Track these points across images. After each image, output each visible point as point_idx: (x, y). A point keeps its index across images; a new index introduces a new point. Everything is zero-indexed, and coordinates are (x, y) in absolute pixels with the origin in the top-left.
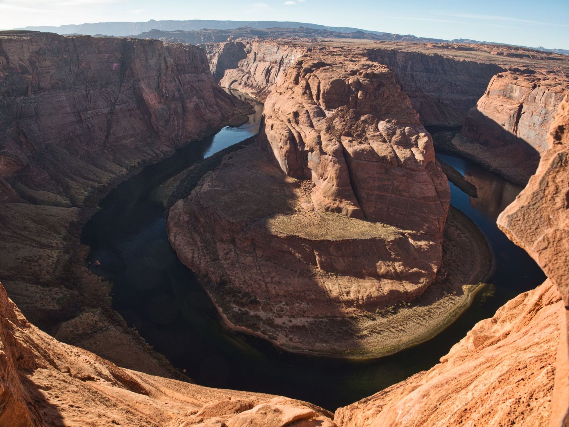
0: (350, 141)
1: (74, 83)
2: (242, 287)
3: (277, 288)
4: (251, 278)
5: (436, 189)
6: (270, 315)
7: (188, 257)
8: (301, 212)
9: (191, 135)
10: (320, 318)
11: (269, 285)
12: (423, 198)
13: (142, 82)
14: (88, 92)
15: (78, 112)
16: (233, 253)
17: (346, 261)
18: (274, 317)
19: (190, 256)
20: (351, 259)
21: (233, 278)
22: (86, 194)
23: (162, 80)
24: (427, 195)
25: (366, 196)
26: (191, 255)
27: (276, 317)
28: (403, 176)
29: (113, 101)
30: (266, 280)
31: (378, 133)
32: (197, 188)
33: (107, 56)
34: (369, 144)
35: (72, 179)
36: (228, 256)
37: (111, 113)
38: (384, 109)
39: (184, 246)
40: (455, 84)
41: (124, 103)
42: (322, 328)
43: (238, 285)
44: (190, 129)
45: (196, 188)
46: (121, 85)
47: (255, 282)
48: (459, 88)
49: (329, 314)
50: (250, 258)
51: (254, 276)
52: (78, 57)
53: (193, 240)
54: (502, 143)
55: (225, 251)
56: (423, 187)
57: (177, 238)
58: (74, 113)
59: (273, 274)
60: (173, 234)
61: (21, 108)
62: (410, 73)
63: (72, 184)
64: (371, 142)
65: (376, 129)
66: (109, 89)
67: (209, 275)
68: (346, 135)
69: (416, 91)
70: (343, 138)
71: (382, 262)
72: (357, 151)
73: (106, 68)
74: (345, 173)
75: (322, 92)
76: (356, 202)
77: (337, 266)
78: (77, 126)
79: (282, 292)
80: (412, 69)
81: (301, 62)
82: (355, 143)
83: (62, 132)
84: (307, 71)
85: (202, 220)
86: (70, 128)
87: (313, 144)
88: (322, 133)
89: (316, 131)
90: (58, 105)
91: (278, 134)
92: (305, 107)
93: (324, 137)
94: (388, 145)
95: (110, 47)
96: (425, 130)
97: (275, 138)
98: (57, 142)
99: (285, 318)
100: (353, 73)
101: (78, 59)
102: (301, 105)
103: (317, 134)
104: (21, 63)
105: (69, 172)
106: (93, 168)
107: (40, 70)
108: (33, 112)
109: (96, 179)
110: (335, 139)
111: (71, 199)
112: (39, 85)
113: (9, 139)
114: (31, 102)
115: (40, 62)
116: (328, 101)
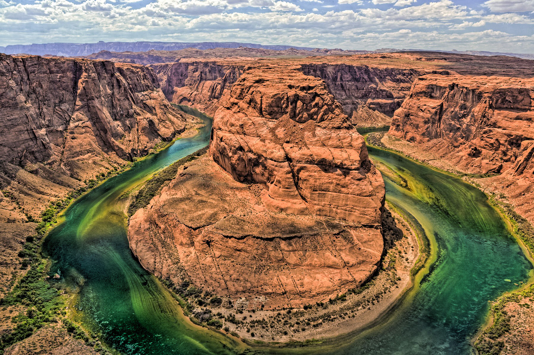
0: (292, 147)
2: (203, 287)
3: (236, 285)
4: (211, 278)
5: (371, 184)
6: (232, 312)
7: (150, 263)
8: (253, 213)
9: (146, 149)
10: (278, 310)
11: (228, 283)
12: (360, 193)
13: (96, 101)
14: (41, 110)
15: (32, 129)
16: (193, 256)
17: (297, 255)
18: (235, 314)
20: (301, 252)
21: (194, 279)
22: (43, 209)
23: (116, 99)
24: (363, 191)
25: (309, 195)
26: (153, 260)
27: (237, 313)
29: (68, 119)
30: (225, 278)
31: (316, 139)
32: (156, 198)
33: (59, 75)
34: (309, 149)
36: (188, 258)
37: (67, 130)
38: (320, 117)
39: (145, 252)
40: (381, 90)
41: (78, 121)
42: (280, 321)
43: (199, 285)
44: (145, 143)
45: (154, 197)
46: (75, 104)
47: (215, 281)
48: (384, 93)
49: (286, 306)
50: (209, 259)
51: (214, 276)
52: (28, 76)
53: (155, 246)
54: (428, 139)
55: (186, 254)
56: (360, 183)
57: (139, 245)
58: (27, 130)
59: (231, 272)
60: (134, 241)
62: (339, 83)
64: (310, 147)
65: (314, 135)
66: (63, 108)
67: (171, 278)
68: (288, 142)
69: (346, 99)
70: (285, 145)
71: (330, 254)
72: (299, 156)
73: (59, 88)
74: (290, 175)
75: (264, 106)
76: (301, 201)
77: (288, 260)
78: (31, 143)
79: (241, 289)
80: (341, 79)
81: (244, 80)
82: (297, 149)
83: (15, 149)
84: (250, 87)
85: (162, 226)
86: (23, 146)
87: (260, 152)
88: (267, 142)
89: (261, 140)
90: (9, 123)
91: (228, 145)
92: (250, 120)
93: (268, 145)
94: (325, 149)
95: (62, 67)
96: (358, 133)
97: (225, 148)
98: (10, 159)
99: (246, 313)
100: (291, 87)
101: (28, 79)
102: (247, 118)
103: (262, 143)
105: (25, 189)
106: (50, 183)
109: (54, 193)
110: (278, 146)
111: (27, 214)
116: (270, 113)
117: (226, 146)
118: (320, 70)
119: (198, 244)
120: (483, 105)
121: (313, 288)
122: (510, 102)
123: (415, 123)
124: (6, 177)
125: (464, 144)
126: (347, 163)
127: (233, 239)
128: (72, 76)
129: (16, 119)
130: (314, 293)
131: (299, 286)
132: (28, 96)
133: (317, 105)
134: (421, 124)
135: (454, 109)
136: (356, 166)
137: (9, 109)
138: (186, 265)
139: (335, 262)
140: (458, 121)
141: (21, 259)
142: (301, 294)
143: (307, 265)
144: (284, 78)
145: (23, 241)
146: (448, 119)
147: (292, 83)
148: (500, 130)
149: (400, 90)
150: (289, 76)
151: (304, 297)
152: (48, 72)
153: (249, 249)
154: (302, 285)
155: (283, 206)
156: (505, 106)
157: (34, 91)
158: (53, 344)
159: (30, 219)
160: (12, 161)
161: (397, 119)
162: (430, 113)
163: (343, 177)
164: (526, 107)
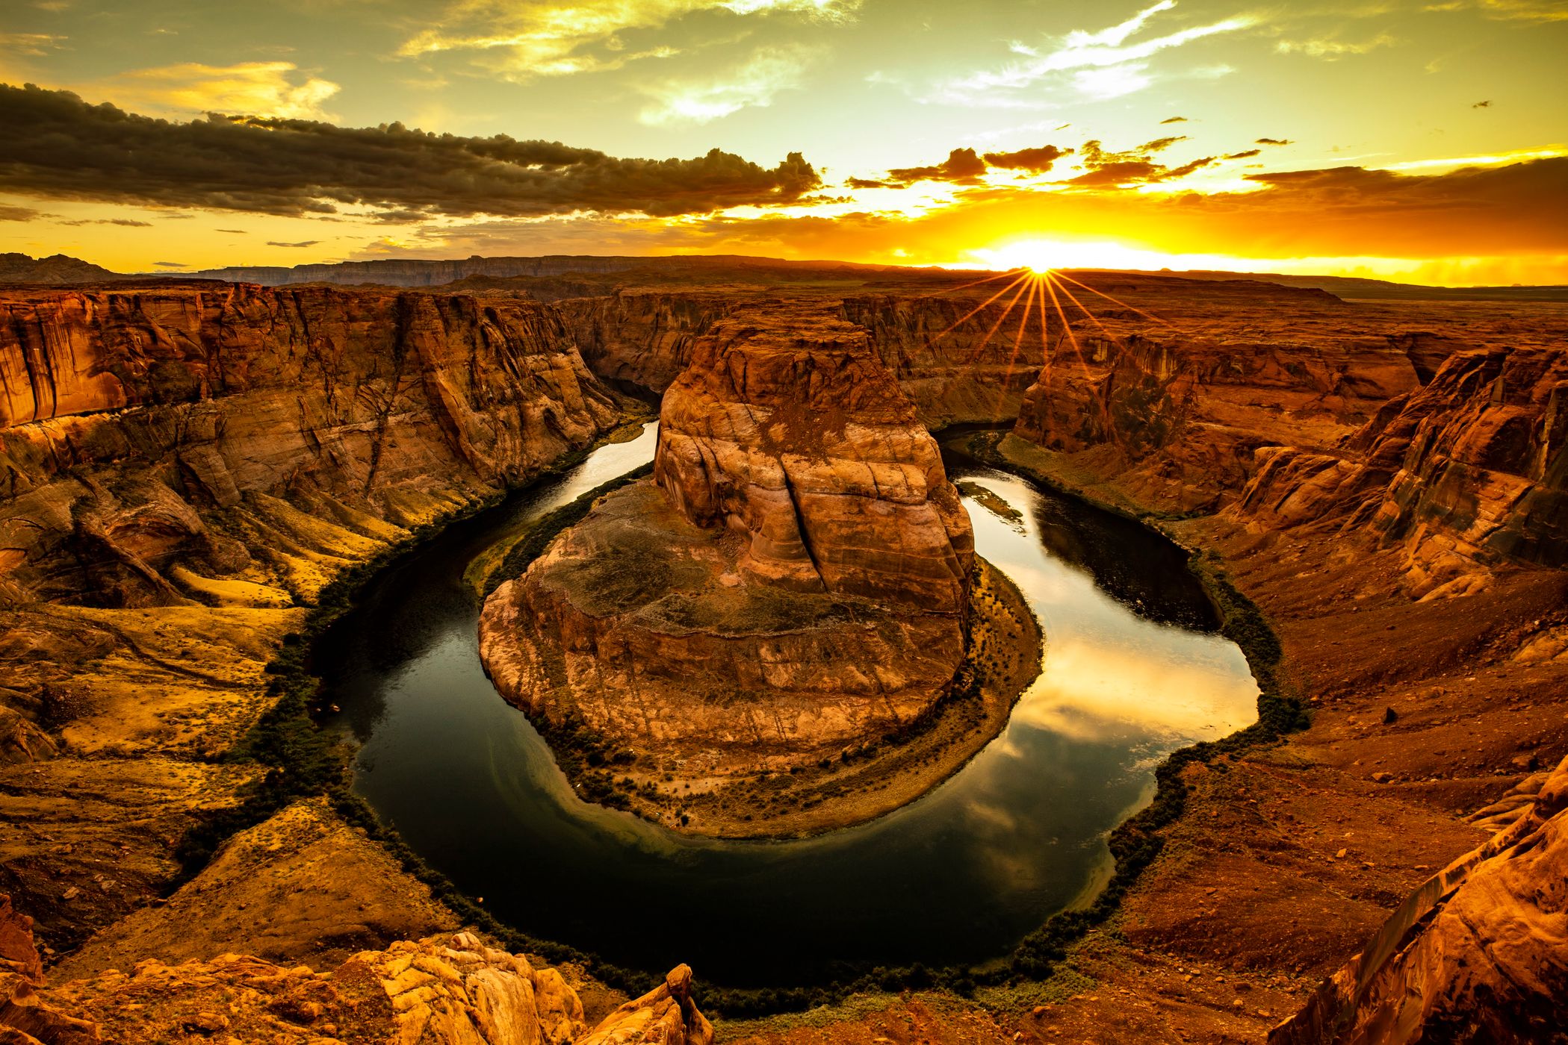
0: (797, 461)
1: (300, 377)
3: (666, 727)
4: (623, 714)
5: (947, 532)
6: (653, 778)
7: (512, 684)
8: (715, 592)
11: (651, 723)
12: (924, 551)
13: (440, 373)
14: (330, 392)
15: (311, 430)
16: (592, 670)
17: (790, 670)
18: (657, 781)
19: (514, 681)
20: (799, 665)
21: (589, 715)
22: (325, 581)
23: (479, 369)
24: (932, 545)
25: (827, 556)
26: (516, 680)
27: (662, 780)
28: (889, 515)
29: (383, 408)
30: (648, 714)
31: (845, 444)
32: (540, 560)
33: (366, 325)
34: (829, 464)
35: (296, 553)
36: (583, 676)
37: (381, 429)
38: (854, 402)
39: (505, 664)
41: (404, 412)
43: (596, 727)
44: (534, 454)
45: (537, 560)
46: (398, 379)
47: (628, 719)
50: (621, 678)
51: (628, 710)
53: (523, 652)
54: (1085, 443)
55: (579, 668)
56: (924, 530)
57: (494, 650)
58: (302, 431)
59: (661, 703)
60: (487, 643)
61: (187, 425)
63: (296, 562)
64: (833, 460)
65: (842, 437)
66: (374, 387)
67: (548, 714)
68: (791, 452)
69: (934, 366)
70: (785, 457)
71: (853, 668)
72: (809, 478)
73: (367, 349)
74: (790, 517)
75: (751, 381)
76: (811, 565)
77: (773, 680)
78: (309, 456)
79: (675, 735)
80: (925, 327)
81: (718, 330)
82: (807, 464)
83: (277, 468)
84: (727, 344)
85: (541, 615)
86: (293, 461)
87: (736, 470)
88: (751, 451)
89: (741, 448)
90: (266, 418)
91: (679, 457)
92: (723, 408)
93: (753, 457)
94: (862, 465)
95: (372, 309)
96: (927, 434)
97: (673, 463)
98: (266, 487)
99: (678, 781)
100: (802, 344)
101: (306, 332)
102: (716, 404)
103: (741, 453)
104: (182, 339)
105: (291, 543)
106: (342, 531)
107: (224, 352)
108: (212, 433)
109: (348, 551)
110: (772, 460)
111: (292, 593)
112: (223, 380)
113: (159, 484)
114: (208, 414)
115: (224, 338)
116: (762, 395)
118: (881, 311)
119: (604, 649)
120: (1187, 378)
121: (814, 733)
122: (1238, 372)
123: (1061, 412)
124: (256, 521)
125: (1152, 453)
126: (901, 491)
127: (667, 639)
128: (394, 326)
130: (814, 744)
131: (786, 731)
132: (305, 365)
133: (847, 378)
135: (1134, 387)
136: (919, 498)
137: (265, 390)
138: (577, 688)
139: (862, 684)
140: (1141, 409)
141: (270, 677)
142: (788, 745)
143: (808, 690)
144: (796, 325)
145: (278, 642)
146: (1123, 405)
147: (807, 335)
148: (1216, 427)
150: (807, 322)
151: (795, 751)
152: (345, 318)
153: (698, 658)
154: (793, 728)
155: (776, 576)
156: (1229, 380)
157: (318, 356)
158: (307, 836)
159: (298, 600)
160: (271, 491)
161: (1029, 405)
162: (1090, 393)
163: (891, 519)
164: (1269, 382)
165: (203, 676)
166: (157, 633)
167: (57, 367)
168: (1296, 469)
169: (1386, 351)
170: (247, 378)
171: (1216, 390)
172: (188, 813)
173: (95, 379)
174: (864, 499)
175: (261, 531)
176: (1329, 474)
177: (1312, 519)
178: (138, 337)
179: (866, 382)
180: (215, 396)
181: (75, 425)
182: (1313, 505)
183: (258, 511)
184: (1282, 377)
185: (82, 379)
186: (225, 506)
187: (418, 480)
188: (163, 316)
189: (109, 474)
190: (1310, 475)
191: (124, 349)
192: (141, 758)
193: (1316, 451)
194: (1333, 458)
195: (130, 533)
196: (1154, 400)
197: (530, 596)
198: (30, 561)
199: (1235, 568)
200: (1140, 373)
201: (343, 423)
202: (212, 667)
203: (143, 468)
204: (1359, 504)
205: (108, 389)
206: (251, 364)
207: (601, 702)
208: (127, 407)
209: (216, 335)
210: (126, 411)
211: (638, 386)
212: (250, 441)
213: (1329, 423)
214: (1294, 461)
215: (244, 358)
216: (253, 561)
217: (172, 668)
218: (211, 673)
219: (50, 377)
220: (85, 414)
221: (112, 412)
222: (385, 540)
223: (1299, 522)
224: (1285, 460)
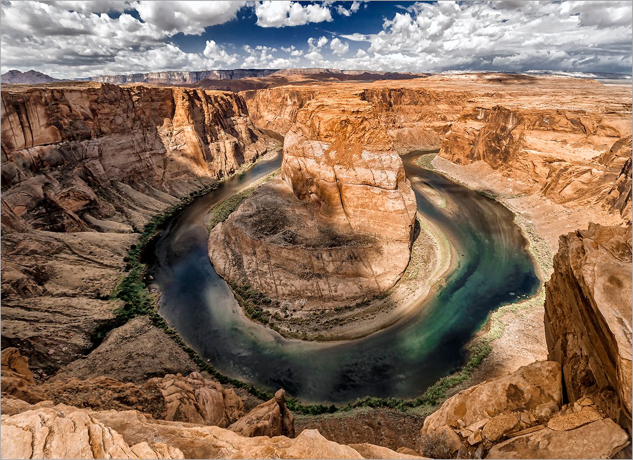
0: (341, 169)
1: (132, 128)
2: (258, 290)
3: (284, 289)
4: (266, 282)
5: (405, 203)
6: (278, 310)
8: (305, 228)
10: (313, 311)
11: (278, 287)
12: (394, 211)
15: (138, 153)
16: (254, 263)
17: (335, 265)
19: (222, 267)
20: (339, 263)
21: (252, 283)
22: (146, 222)
24: (397, 209)
25: (352, 212)
27: (281, 312)
28: (380, 194)
29: (167, 143)
30: (276, 283)
31: (361, 161)
32: (233, 213)
33: (159, 103)
34: (355, 171)
35: (134, 209)
36: (250, 265)
38: (366, 140)
39: (219, 259)
40: (436, 113)
41: (176, 145)
42: (314, 319)
43: (255, 288)
47: (268, 285)
48: (439, 116)
49: (320, 308)
50: (266, 266)
51: (268, 280)
53: (226, 254)
54: (471, 160)
55: (249, 262)
56: (395, 202)
57: (215, 253)
58: (134, 153)
59: (282, 278)
60: (212, 250)
61: (86, 150)
62: (399, 107)
63: (134, 213)
64: (356, 168)
65: (361, 157)
67: (236, 282)
68: (338, 164)
69: (404, 122)
70: (336, 166)
71: (362, 265)
72: (345, 177)
73: (160, 115)
74: (337, 194)
75: (321, 130)
76: (346, 217)
77: (328, 269)
79: (287, 292)
80: (401, 103)
81: (308, 105)
82: (345, 170)
83: (125, 170)
84: (312, 112)
85: (233, 238)
86: (131, 167)
87: (315, 173)
88: (321, 163)
89: (317, 162)
90: (119, 147)
92: (310, 143)
93: (322, 166)
94: (368, 171)
95: (161, 96)
96: (397, 156)
97: (288, 169)
98: (121, 179)
99: (288, 313)
100: (344, 112)
101: (134, 107)
102: (307, 141)
103: (317, 165)
104: (82, 110)
105: (132, 205)
106: (152, 199)
107: (100, 116)
108: (97, 154)
109: (155, 208)
110: (330, 168)
111: (133, 226)
112: (100, 130)
113: (77, 177)
114: (95, 145)
115: (99, 110)
116: (326, 137)
117: (290, 168)
119: (259, 254)
120: (523, 127)
121: (344, 293)
122: (547, 123)
123: (461, 145)
124: (117, 194)
125: (502, 165)
126: (385, 183)
128: (170, 104)
129: (124, 143)
130: (344, 298)
131: (333, 291)
132: (134, 122)
133: (363, 128)
134: (467, 147)
135: (496, 132)
136: (393, 187)
137: (118, 134)
138: (248, 271)
139: (365, 272)
140: (499, 143)
141: (125, 263)
142: (333, 299)
143: (343, 274)
144: (342, 103)
145: (128, 248)
146: (490, 141)
147: (346, 107)
148: (534, 152)
149: (453, 113)
150: (347, 101)
151: (336, 301)
152: (150, 100)
153: (297, 258)
154: (336, 291)
155: (331, 222)
156: (542, 128)
157: (139, 118)
158: (141, 331)
159: (136, 230)
160: (123, 181)
161: (446, 142)
162: (475, 135)
163: (381, 196)
164: (562, 129)
165: (99, 263)
166: (80, 244)
167: (32, 124)
168: (571, 173)
169: (622, 112)
170: (110, 128)
171: (535, 133)
172: (95, 321)
173: (48, 129)
174: (369, 187)
175: (119, 199)
176: (587, 176)
177: (576, 199)
178: (64, 108)
179: (372, 130)
180: (98, 137)
181: (41, 150)
182: (578, 191)
183: (118, 191)
184: (569, 126)
185: (43, 129)
186: (105, 187)
187: (183, 176)
188: (73, 99)
189: (57, 172)
190: (577, 176)
191: (58, 114)
192: (75, 297)
193: (580, 164)
194: (589, 168)
195: (66, 199)
196: (505, 139)
197: (229, 229)
198: (28, 211)
199: (537, 222)
200: (499, 125)
201: (151, 150)
202: (102, 259)
203: (70, 170)
204: (600, 191)
205: (54, 134)
206: (111, 122)
207: (257, 277)
208: (62, 142)
209: (96, 108)
210: (61, 144)
211: (275, 133)
212: (113, 158)
213: (590, 150)
214: (570, 169)
215: (108, 119)
216: (117, 213)
217: (86, 258)
218: (101, 261)
219: (30, 127)
220: (46, 145)
221: (56, 144)
222: (170, 203)
223: (569, 200)
224: (566, 169)
